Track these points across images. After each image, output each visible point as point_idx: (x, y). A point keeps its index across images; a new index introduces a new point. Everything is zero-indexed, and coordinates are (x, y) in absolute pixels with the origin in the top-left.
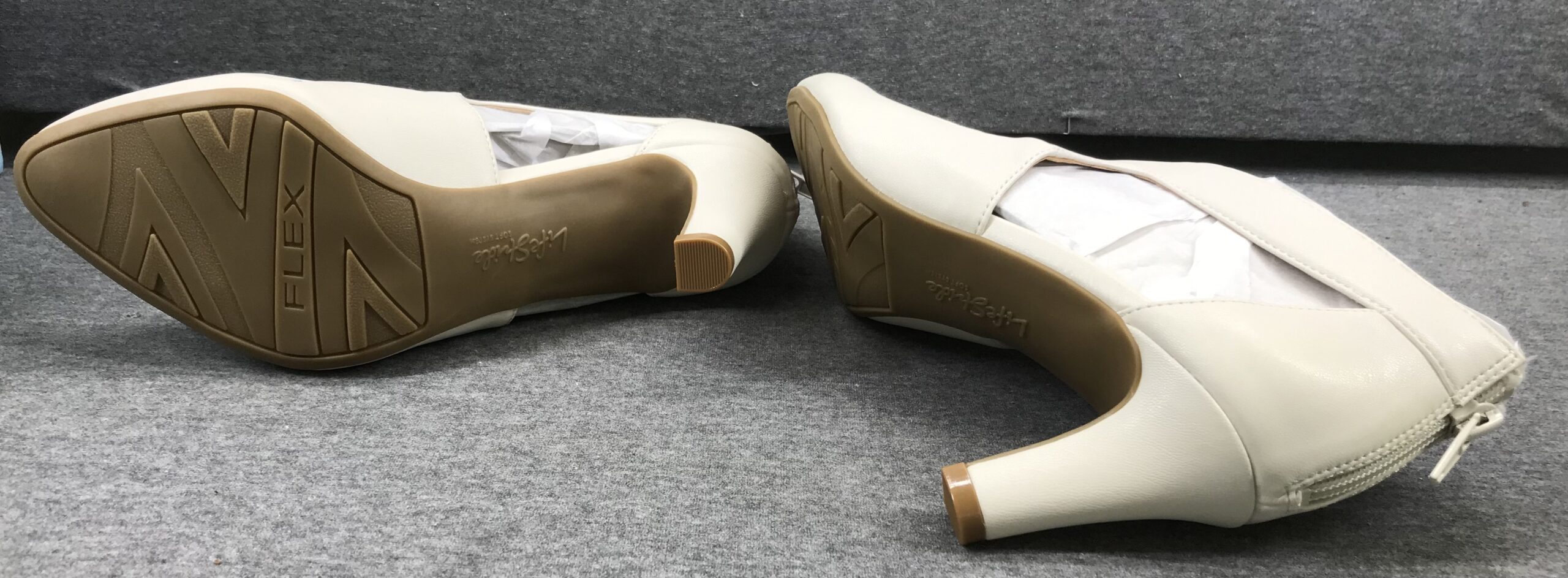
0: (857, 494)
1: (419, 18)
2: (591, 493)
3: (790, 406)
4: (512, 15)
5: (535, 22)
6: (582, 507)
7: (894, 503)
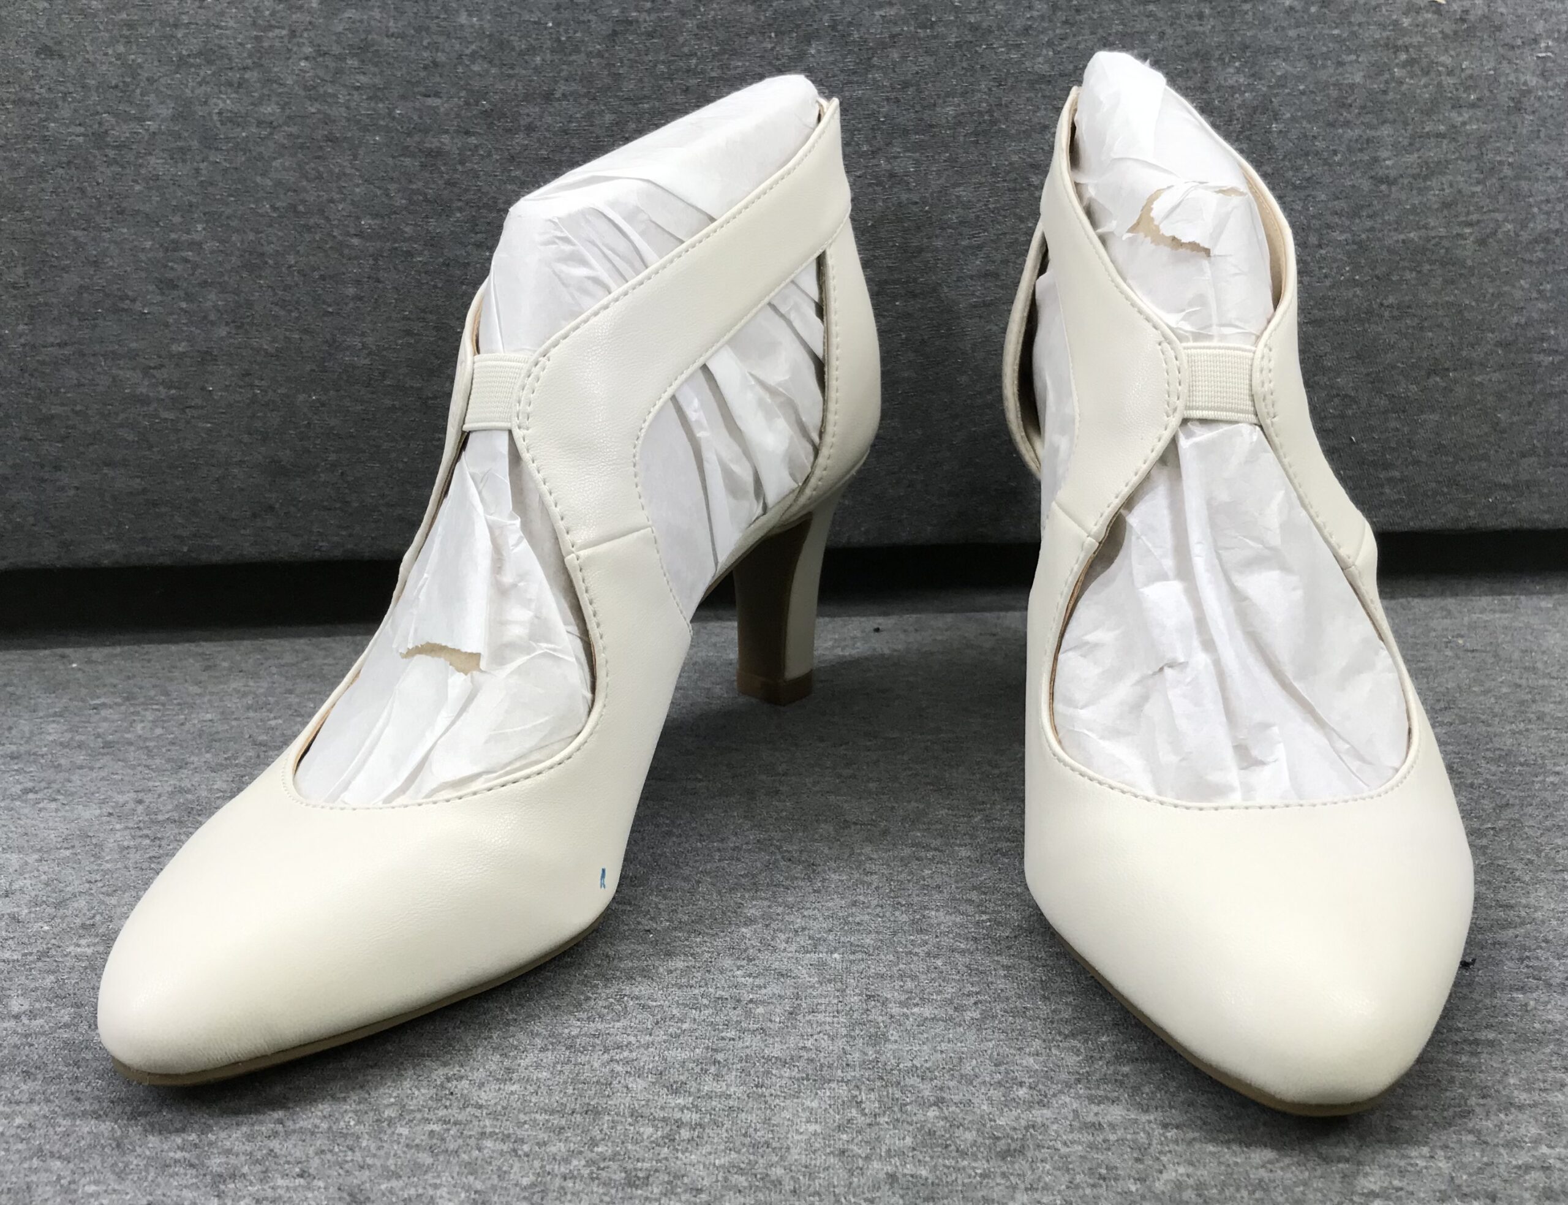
0: (814, 1152)
1: (183, 411)
2: (369, 1167)
3: (721, 998)
4: (324, 398)
5: (359, 408)
6: (350, 1195)
7: (876, 1165)
